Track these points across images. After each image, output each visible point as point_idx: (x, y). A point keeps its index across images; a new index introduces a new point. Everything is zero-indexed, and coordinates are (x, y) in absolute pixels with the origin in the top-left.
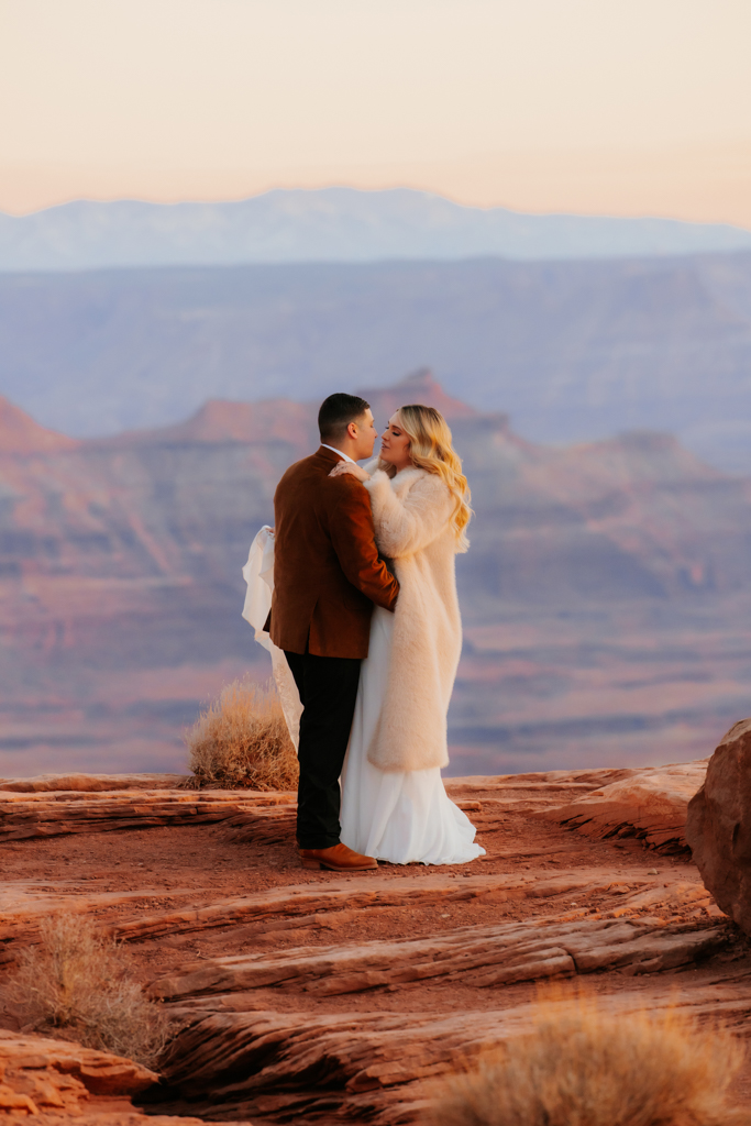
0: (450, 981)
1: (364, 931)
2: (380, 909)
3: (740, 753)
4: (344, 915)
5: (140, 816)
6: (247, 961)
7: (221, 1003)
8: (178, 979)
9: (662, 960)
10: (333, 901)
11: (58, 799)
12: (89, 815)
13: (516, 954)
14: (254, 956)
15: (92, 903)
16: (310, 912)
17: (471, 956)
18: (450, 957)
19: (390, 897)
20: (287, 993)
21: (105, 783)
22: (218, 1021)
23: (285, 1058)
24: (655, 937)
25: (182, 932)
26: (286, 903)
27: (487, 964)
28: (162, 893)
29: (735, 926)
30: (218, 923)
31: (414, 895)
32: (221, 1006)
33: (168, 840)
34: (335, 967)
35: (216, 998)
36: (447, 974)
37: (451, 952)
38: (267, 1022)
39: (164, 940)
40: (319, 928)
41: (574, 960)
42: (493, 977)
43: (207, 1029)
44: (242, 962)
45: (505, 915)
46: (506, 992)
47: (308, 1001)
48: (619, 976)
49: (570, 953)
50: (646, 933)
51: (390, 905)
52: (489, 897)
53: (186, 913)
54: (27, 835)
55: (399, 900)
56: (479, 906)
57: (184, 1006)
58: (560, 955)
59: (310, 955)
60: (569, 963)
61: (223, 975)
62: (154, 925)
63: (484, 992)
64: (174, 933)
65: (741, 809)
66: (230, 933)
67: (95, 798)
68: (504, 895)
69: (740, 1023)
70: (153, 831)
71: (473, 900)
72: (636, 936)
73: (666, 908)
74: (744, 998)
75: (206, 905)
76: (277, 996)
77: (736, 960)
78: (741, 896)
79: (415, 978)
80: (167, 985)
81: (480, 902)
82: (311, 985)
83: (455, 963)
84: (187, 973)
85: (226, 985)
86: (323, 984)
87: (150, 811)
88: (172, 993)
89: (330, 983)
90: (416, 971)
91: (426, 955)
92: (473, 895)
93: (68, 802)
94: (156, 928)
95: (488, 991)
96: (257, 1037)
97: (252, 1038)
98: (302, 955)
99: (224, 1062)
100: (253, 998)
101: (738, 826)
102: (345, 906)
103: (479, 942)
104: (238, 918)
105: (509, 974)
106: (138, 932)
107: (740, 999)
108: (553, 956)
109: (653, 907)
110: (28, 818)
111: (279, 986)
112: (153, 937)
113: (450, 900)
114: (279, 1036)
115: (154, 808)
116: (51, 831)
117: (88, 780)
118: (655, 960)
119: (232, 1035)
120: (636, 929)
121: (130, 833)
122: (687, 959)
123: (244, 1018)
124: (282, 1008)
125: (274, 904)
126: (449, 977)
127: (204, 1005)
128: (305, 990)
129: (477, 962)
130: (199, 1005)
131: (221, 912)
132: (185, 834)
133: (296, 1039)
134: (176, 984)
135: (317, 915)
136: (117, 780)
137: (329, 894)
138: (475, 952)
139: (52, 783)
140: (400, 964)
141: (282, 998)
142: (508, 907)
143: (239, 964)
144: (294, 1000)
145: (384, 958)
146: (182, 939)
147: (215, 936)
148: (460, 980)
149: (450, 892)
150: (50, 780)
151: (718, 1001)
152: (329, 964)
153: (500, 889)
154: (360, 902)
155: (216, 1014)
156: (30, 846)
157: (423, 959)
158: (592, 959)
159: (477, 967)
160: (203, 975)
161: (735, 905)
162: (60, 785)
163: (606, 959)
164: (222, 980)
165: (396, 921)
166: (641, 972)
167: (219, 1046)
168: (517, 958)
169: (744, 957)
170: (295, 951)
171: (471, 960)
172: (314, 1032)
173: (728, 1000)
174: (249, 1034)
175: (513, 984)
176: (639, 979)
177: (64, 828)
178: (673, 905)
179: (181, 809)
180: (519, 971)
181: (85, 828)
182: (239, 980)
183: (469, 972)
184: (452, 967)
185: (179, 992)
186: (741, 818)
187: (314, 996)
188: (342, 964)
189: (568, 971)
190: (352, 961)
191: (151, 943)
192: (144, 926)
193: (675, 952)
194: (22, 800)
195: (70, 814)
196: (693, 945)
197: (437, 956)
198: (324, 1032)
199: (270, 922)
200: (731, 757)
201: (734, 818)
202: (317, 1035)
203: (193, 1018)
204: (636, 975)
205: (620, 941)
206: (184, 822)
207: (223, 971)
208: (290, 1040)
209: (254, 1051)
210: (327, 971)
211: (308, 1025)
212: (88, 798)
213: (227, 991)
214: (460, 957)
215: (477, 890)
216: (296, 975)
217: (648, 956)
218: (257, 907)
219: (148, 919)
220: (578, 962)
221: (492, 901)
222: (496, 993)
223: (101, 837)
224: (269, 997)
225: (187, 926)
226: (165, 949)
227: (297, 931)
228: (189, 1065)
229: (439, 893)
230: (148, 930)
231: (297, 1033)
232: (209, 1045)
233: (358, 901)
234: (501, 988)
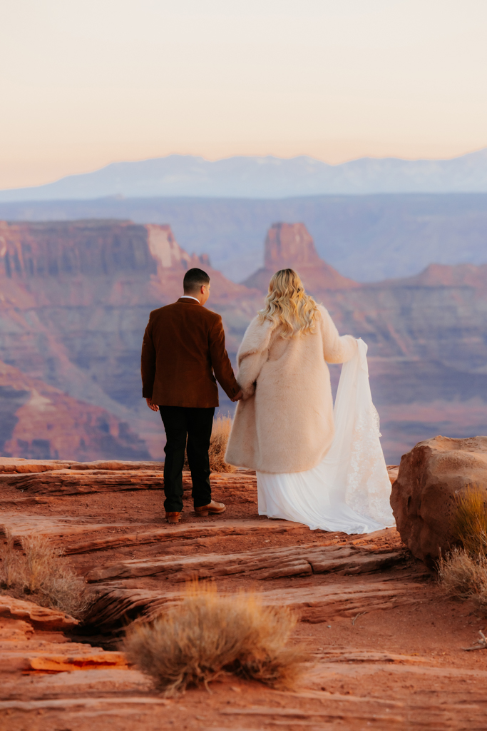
0: (244, 576)
1: (222, 548)
2: (234, 536)
3: (412, 459)
4: (214, 539)
5: (133, 484)
6: (140, 562)
7: (121, 584)
8: (102, 571)
9: (361, 568)
10: (210, 532)
11: (94, 474)
12: (107, 483)
13: (282, 562)
14: (144, 560)
15: (85, 529)
16: (197, 537)
17: (258, 563)
18: (247, 563)
19: (241, 530)
20: (158, 580)
21: (127, 466)
22: (117, 593)
23: (145, 614)
24: (362, 555)
25: (128, 546)
26: (185, 532)
27: (266, 568)
28: (127, 525)
29: (409, 551)
30: (147, 541)
31: (254, 530)
32: (121, 586)
33: (146, 497)
34: (184, 567)
35: (119, 581)
36: (244, 572)
37: (248, 561)
38: (139, 595)
39: (118, 550)
40: (199, 545)
41: (312, 566)
42: (266, 574)
43: (111, 598)
44: (137, 563)
45: (298, 541)
46: (272, 582)
47: (167, 584)
48: (336, 576)
49: (310, 563)
50: (357, 553)
51: (240, 534)
52: (295, 531)
53: (131, 536)
54: (73, 492)
55: (245, 532)
56: (287, 536)
57: (104, 585)
58: (304, 564)
59: (174, 560)
60: (308, 568)
61: (125, 569)
62: (113, 542)
63: (260, 582)
64: (124, 546)
65: (412, 489)
66: (153, 547)
67: (113, 474)
68: (302, 531)
69: (386, 602)
70: (140, 492)
71: (285, 533)
72: (351, 555)
73: (384, 540)
74: (395, 589)
75: (144, 532)
76: (152, 581)
77: (405, 569)
78: (412, 535)
79: (226, 574)
80: (96, 574)
81: (289, 534)
82: (170, 576)
83: (248, 567)
84: (107, 568)
85: (126, 574)
86: (176, 576)
87: (139, 481)
88: (99, 578)
89: (179, 575)
90: (226, 570)
91: (234, 562)
92: (285, 531)
93: (99, 475)
94: (114, 543)
95: (263, 581)
96: (133, 603)
97: (130, 603)
98: (169, 560)
99: (118, 615)
100: (139, 582)
101: (410, 498)
102: (216, 534)
103: (264, 556)
104: (159, 539)
105: (275, 573)
106: (104, 545)
107: (393, 590)
108: (300, 564)
109: (377, 540)
110: (74, 483)
111: (155, 576)
112: (112, 548)
113: (273, 533)
114: (143, 603)
115: (142, 480)
116: (86, 491)
117: (118, 464)
118: (357, 568)
119: (121, 601)
120: (354, 551)
121: (128, 493)
122: (375, 568)
123: (129, 592)
124: (151, 588)
125: (178, 533)
126: (244, 574)
127: (113, 585)
128: (167, 578)
129: (260, 566)
130: (111, 585)
131: (149, 536)
132: (156, 494)
133: (152, 604)
134: (101, 573)
135: (199, 539)
136: (134, 464)
137: (208, 528)
138: (260, 561)
139: (98, 465)
140: (219, 566)
141: (154, 582)
142: (302, 537)
143: (133, 564)
144: (160, 584)
145: (211, 563)
146: (127, 549)
147: (145, 548)
148: (249, 575)
149: (273, 529)
150: (97, 464)
151: (380, 590)
152: (181, 565)
153: (300, 528)
154: (224, 533)
155: (116, 590)
156: (73, 498)
157: (233, 564)
158: (322, 566)
159: (260, 569)
160: (115, 569)
161: (409, 540)
162: (102, 467)
163: (329, 567)
164: (125, 572)
165: (241, 542)
166: (348, 574)
167: (116, 607)
168: (281, 565)
169: (410, 567)
170: (167, 557)
171: (257, 565)
172: (161, 601)
173: (385, 590)
174: (129, 601)
175: (277, 578)
176: (346, 578)
177: (93, 489)
178: (387, 539)
179: (156, 481)
180: (281, 572)
181: (104, 490)
182: (133, 572)
183: (255, 571)
184: (246, 569)
185: (102, 577)
186: (411, 494)
187: (171, 581)
188: (187, 565)
189: (308, 572)
190: (193, 564)
191: (111, 551)
192: (108, 542)
193: (370, 563)
194: (75, 474)
195: (97, 482)
196: (379, 560)
197: (240, 562)
198: (166, 601)
199: (175, 542)
200: (408, 461)
201: (409, 494)
202: (163, 603)
203: (106, 592)
204: (345, 575)
205: (342, 557)
206: (157, 487)
207: (126, 567)
208: (149, 605)
209: (131, 610)
210: (179, 569)
211: (160, 597)
212: (110, 474)
213: (127, 578)
214: (252, 563)
215: (287, 528)
216: (163, 570)
217: (353, 565)
218: (169, 534)
219: (110, 539)
220: (314, 568)
221: (295, 534)
222: (267, 583)
223: (112, 494)
224: (148, 581)
225: (131, 543)
226: (117, 555)
227: (187, 547)
228: (103, 616)
229: (267, 529)
230: (110, 544)
231: (153, 601)
232: (111, 606)
233: (223, 532)
234: (271, 580)
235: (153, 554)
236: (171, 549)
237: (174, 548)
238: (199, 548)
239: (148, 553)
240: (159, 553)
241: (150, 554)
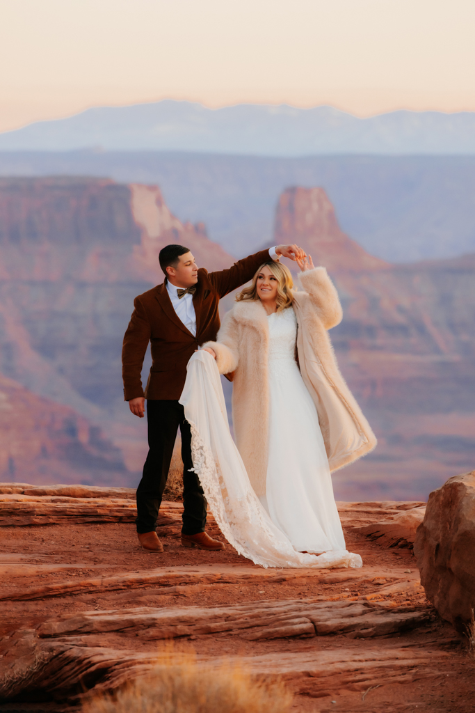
0: (231, 635)
1: (206, 599)
2: (222, 585)
3: (442, 498)
4: (196, 587)
5: (100, 516)
6: (105, 614)
7: (81, 640)
8: (58, 623)
9: (374, 630)
10: (192, 578)
11: (53, 501)
12: (68, 513)
13: (278, 620)
14: (110, 612)
15: (39, 570)
16: (176, 584)
17: (249, 620)
18: (235, 619)
19: (230, 578)
20: (126, 636)
21: (93, 492)
22: (75, 652)
23: (108, 679)
24: (377, 614)
25: (90, 592)
26: (161, 578)
27: (258, 626)
28: (91, 566)
29: (436, 611)
30: (115, 588)
31: (246, 578)
32: (80, 643)
33: (115, 532)
34: (158, 622)
35: (78, 637)
36: (231, 630)
37: (237, 617)
38: (102, 654)
39: (78, 597)
40: (177, 595)
41: (315, 626)
42: (259, 634)
43: (68, 657)
44: (101, 614)
45: (300, 594)
46: (266, 644)
47: (137, 642)
48: (344, 638)
49: (313, 622)
50: (371, 611)
51: (229, 583)
52: (295, 581)
53: (95, 580)
54: (26, 523)
55: (235, 581)
56: (287, 587)
57: (59, 641)
58: (305, 623)
59: (146, 612)
60: (311, 628)
61: (86, 623)
62: (72, 587)
63: (251, 644)
64: (86, 593)
65: (441, 535)
66: (121, 595)
67: (76, 502)
68: (305, 581)
69: (403, 674)
70: (108, 526)
71: (284, 583)
72: (364, 613)
73: (405, 595)
74: (416, 658)
75: (111, 576)
76: (119, 637)
77: (430, 632)
78: (439, 591)
79: (209, 632)
80: (50, 626)
81: (288, 585)
82: (141, 632)
83: (237, 624)
84: (64, 619)
85: (87, 629)
86: (148, 632)
87: (108, 512)
88: (53, 632)
89: (153, 632)
90: (209, 628)
91: (220, 618)
92: (284, 580)
93: (59, 503)
94: (74, 589)
95: (255, 643)
96: (94, 664)
97: (91, 664)
98: (141, 613)
99: (76, 679)
100: (102, 639)
101: (438, 546)
102: (199, 581)
103: (256, 611)
104: (128, 585)
105: (269, 633)
106: (62, 591)
107: (413, 658)
108: (301, 623)
109: (396, 595)
110: (28, 513)
111: (122, 632)
112: (71, 594)
113: (269, 582)
114: (106, 664)
115: (111, 511)
116: (42, 522)
117: (82, 490)
118: (370, 630)
119: (80, 662)
120: (367, 608)
121: (93, 526)
122: (393, 630)
123: (89, 651)
124: (119, 646)
125: (153, 578)
126: (231, 633)
127: (71, 641)
128: (137, 635)
129: (251, 624)
130: (68, 641)
131: (118, 581)
132: (127, 529)
133: (117, 667)
134: (56, 626)
135: (178, 587)
136: (102, 491)
137: (190, 574)
138: (252, 617)
139: (58, 491)
140: (201, 622)
141: (121, 640)
142: (305, 589)
143: (96, 616)
144: (128, 641)
145: (191, 618)
146: (90, 597)
147: (111, 596)
148: (238, 635)
149: (270, 577)
150: (57, 489)
151: (397, 659)
152: (154, 619)
153: (303, 577)
154: (210, 580)
155: (75, 648)
156: (26, 531)
157: (218, 620)
158: (327, 626)
159: (251, 627)
160: (74, 622)
161: (436, 596)
162: (63, 493)
163: (336, 627)
164: (86, 625)
165: (229, 593)
166: (359, 636)
167: (74, 668)
168: (277, 623)
169: (435, 631)
170: (138, 609)
171: (248, 622)
172: (129, 663)
173: (404, 659)
174: (90, 662)
175: (271, 639)
176: (357, 642)
177: (51, 520)
178: (409, 594)
179: (128, 513)
180: (277, 632)
181: (64, 521)
182: (96, 626)
183: (245, 630)
184: (235, 626)
185: (57, 632)
186: (440, 540)
187: (142, 639)
188: (162, 620)
189: (310, 633)
190: (169, 618)
191: (69, 598)
192: (66, 587)
193: (386, 625)
194: (29, 501)
195: (56, 512)
196: (398, 621)
197: (228, 618)
198: (135, 664)
199: (149, 589)
200: (437, 500)
201: (437, 540)
202: (131, 665)
203: (61, 649)
204: (355, 638)
205: (352, 616)
206: (129, 521)
207: (87, 620)
208: (113, 668)
209: (92, 673)
210: (152, 624)
211: (127, 658)
212: (72, 502)
213: (88, 633)
214: (242, 620)
215: (287, 577)
216: (132, 625)
217: (366, 626)
218: (141, 579)
219: (70, 583)
220: (317, 627)
221: (296, 584)
222: (259, 645)
223: (74, 527)
224: (113, 638)
225: (95, 589)
226: (77, 603)
227: (163, 596)
228: (57, 679)
229: (262, 577)
230: (69, 590)
231: (118, 663)
232: (68, 668)
233: (208, 579)
234: (265, 641)
235: (121, 604)
236: (142, 599)
237: (148, 597)
238: (178, 598)
239: (115, 602)
240: (129, 603)
241: (117, 604)
